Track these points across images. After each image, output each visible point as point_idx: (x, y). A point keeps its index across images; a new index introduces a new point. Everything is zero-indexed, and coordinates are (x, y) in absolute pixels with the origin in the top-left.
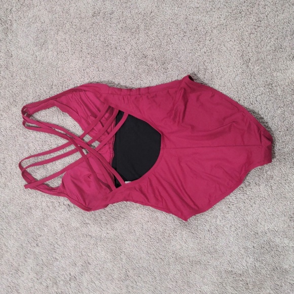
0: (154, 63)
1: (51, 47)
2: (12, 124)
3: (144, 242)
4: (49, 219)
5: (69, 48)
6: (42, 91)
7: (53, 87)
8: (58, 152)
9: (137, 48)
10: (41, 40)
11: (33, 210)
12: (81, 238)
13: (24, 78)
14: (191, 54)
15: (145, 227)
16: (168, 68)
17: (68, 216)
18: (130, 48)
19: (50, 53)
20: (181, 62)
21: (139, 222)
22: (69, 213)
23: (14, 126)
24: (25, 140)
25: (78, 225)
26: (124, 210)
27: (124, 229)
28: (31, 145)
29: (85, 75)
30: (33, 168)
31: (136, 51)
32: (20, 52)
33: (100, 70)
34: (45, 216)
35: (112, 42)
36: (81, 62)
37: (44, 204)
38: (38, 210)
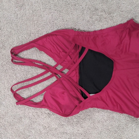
0: (103, 13)
1: (27, 7)
2: (3, 62)
3: (105, 134)
4: (35, 124)
5: (41, 7)
6: (24, 38)
7: (32, 34)
8: (39, 78)
9: (90, 4)
10: (20, 4)
11: (22, 119)
12: (60, 135)
13: (9, 30)
14: (129, 6)
15: (105, 124)
16: (113, 16)
17: (49, 121)
18: (85, 5)
19: (28, 11)
20: (122, 11)
21: (101, 121)
22: (50, 119)
23: (4, 63)
24: (13, 72)
25: (56, 126)
26: (89, 114)
27: (90, 127)
28: (18, 75)
29: (54, 25)
30: (21, 90)
31: (90, 6)
32: (5, 12)
33: (65, 21)
34: (32, 122)
35: (72, 1)
36: (50, 16)
37: (30, 114)
38: (26, 119)
